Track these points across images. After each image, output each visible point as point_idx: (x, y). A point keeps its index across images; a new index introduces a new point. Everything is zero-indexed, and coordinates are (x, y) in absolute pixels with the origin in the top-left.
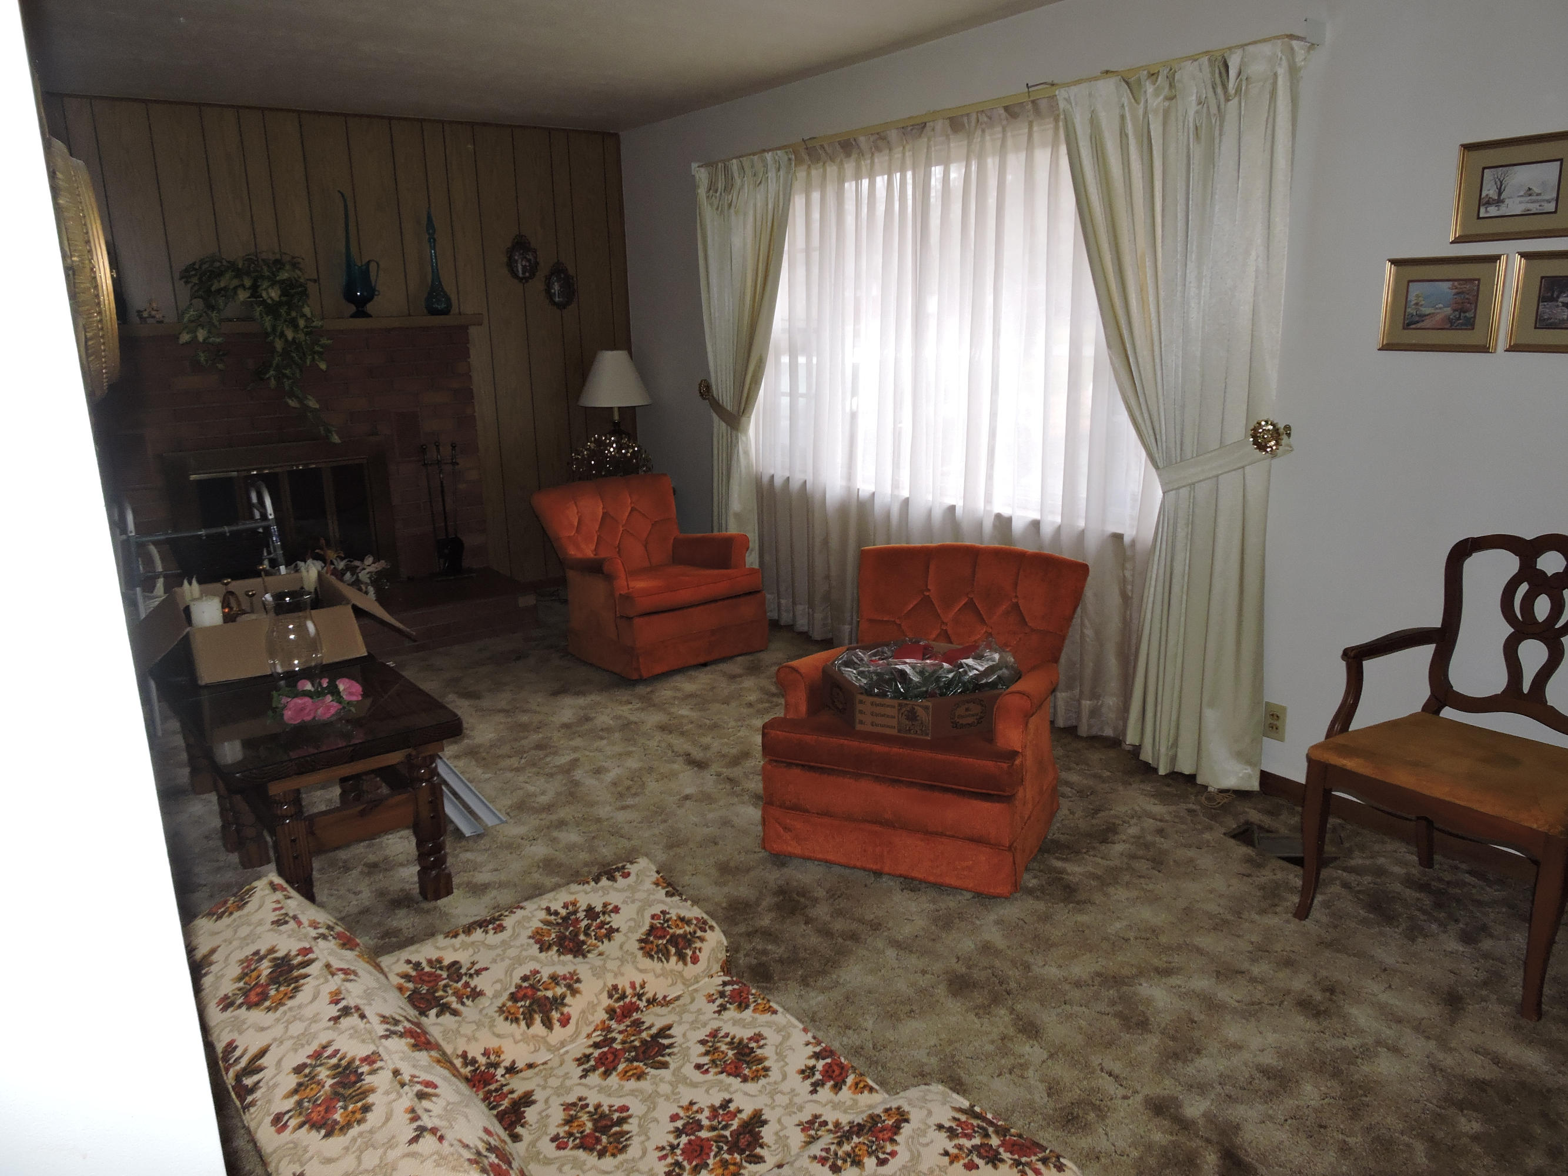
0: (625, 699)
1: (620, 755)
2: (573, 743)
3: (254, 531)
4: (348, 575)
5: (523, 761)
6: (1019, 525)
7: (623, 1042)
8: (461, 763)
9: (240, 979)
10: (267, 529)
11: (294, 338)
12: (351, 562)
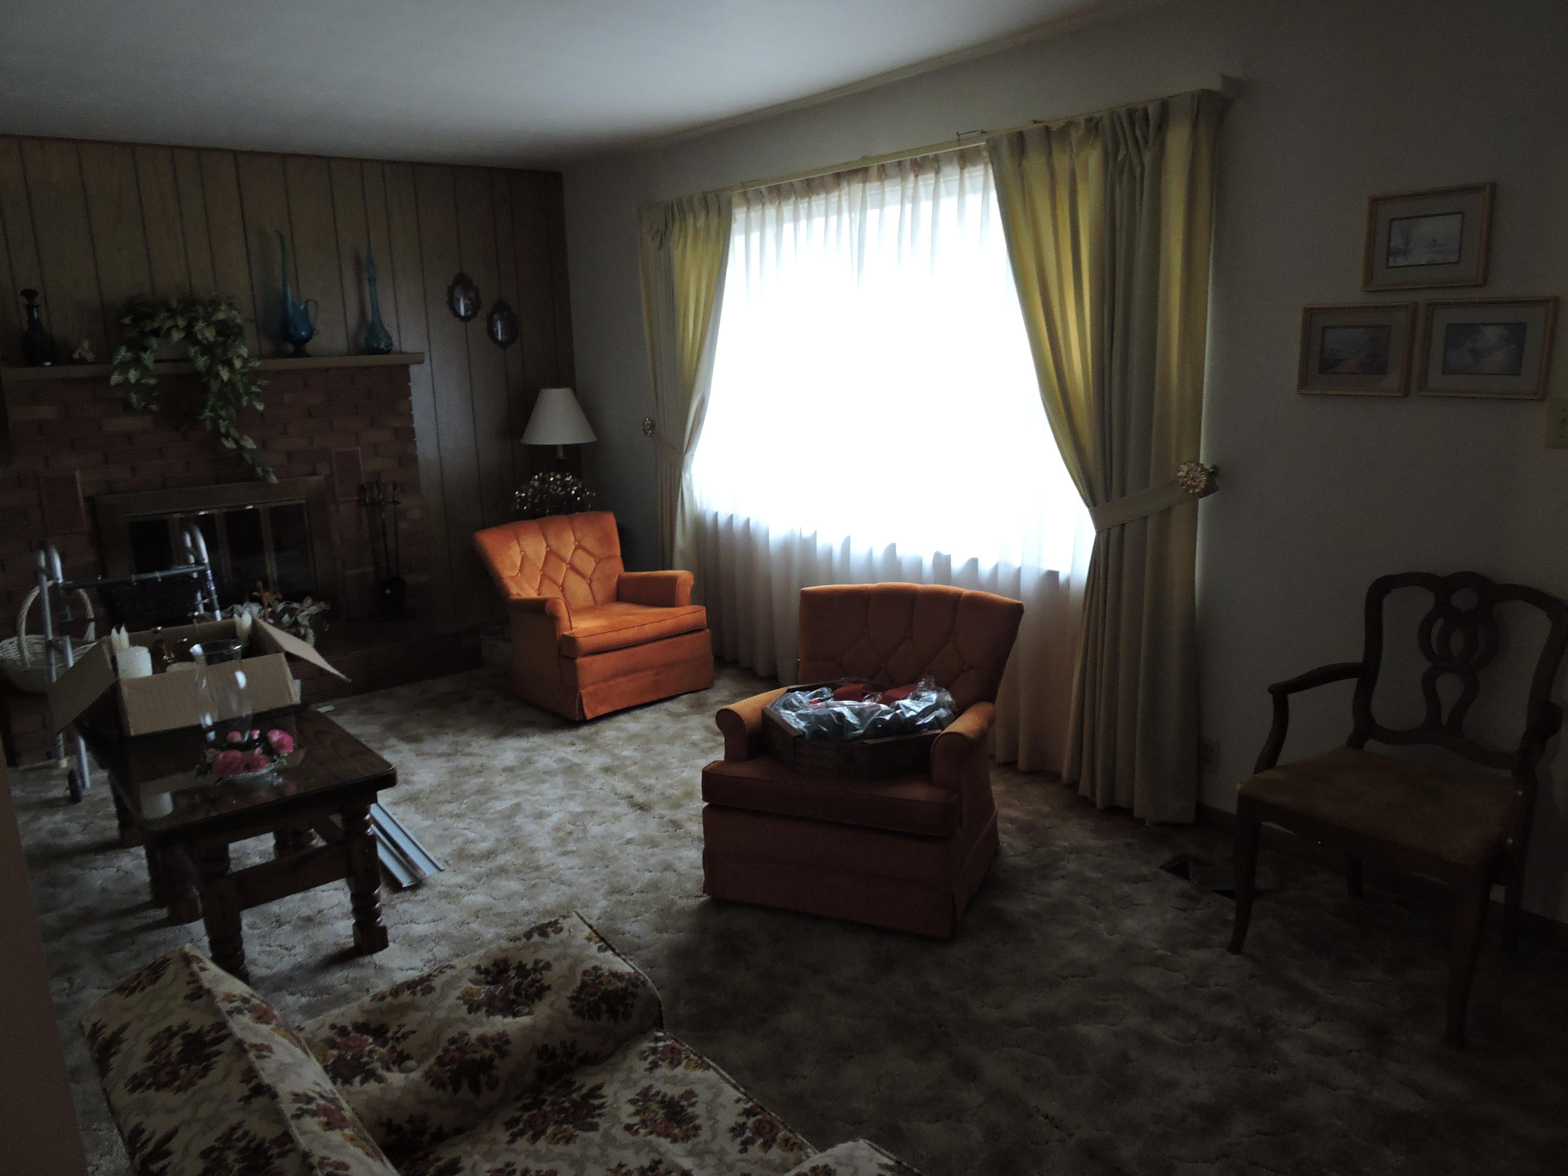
0: (568, 741)
1: (562, 798)
2: (515, 787)
3: (188, 576)
4: (286, 617)
5: (464, 806)
6: (957, 565)
7: (553, 1104)
8: (400, 810)
9: (150, 1057)
10: (203, 574)
11: (230, 379)
12: (289, 604)
